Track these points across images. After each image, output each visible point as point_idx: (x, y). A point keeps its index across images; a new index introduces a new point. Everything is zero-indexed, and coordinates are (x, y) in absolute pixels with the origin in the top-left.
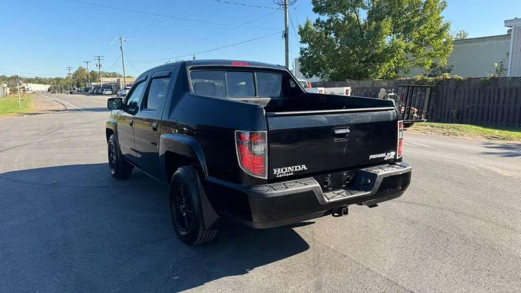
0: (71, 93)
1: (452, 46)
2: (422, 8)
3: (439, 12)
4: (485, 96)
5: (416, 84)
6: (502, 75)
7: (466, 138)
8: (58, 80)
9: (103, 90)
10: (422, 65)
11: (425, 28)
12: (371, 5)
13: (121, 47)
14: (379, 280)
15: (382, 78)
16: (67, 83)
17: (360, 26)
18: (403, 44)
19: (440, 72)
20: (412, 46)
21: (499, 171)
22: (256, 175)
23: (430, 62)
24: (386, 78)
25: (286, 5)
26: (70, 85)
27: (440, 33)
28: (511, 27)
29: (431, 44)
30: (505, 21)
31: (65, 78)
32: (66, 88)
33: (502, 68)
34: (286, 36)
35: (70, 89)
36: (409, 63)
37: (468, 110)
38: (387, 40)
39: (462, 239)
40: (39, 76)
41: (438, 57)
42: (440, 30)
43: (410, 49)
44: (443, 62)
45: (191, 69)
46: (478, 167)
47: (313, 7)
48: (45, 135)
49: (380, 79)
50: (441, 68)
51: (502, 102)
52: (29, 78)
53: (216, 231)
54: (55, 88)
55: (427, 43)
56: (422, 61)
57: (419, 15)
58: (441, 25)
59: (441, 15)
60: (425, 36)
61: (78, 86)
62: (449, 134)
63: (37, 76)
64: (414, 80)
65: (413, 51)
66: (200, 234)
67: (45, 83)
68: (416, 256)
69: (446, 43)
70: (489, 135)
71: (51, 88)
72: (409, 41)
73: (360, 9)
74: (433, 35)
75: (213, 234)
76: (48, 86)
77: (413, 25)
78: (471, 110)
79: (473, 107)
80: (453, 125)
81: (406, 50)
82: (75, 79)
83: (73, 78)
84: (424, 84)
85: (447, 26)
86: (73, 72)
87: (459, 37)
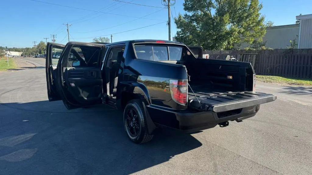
0: (36, 57)
1: (265, 31)
2: (248, 8)
3: (258, 11)
4: (286, 60)
5: (246, 52)
6: (295, 48)
7: (277, 84)
8: (28, 49)
9: (56, 56)
10: (248, 41)
11: (250, 20)
12: (218, 6)
13: (68, 30)
14: (247, 161)
15: (225, 49)
16: (33, 51)
17: (212, 18)
18: (237, 29)
19: (259, 45)
20: (243, 30)
21: (300, 103)
22: (182, 104)
23: (253, 40)
24: (227, 49)
25: (169, 6)
26: (35, 52)
27: (259, 23)
28: (300, 20)
29: (253, 29)
30: (296, 16)
31: (31, 48)
32: (32, 54)
33: (295, 44)
34: (169, 24)
35: (35, 55)
36: (241, 40)
37: (276, 68)
38: (228, 27)
39: (288, 140)
40: (16, 47)
41: (257, 37)
42: (259, 21)
43: (242, 32)
44: (260, 40)
45: (135, 45)
46: (288, 100)
47: (184, 7)
48: (29, 82)
49: (224, 49)
50: (259, 43)
51: (296, 63)
52: (9, 48)
53: (153, 136)
54: (26, 54)
55: (251, 29)
56: (248, 39)
57: (246, 12)
58: (259, 19)
59: (259, 12)
60: (250, 24)
61: (40, 53)
62: (267, 82)
63: (15, 47)
64: (245, 50)
65: (243, 33)
66: (145, 137)
67: (19, 51)
68: (264, 149)
69: (262, 29)
70: (290, 82)
71: (23, 54)
72: (241, 27)
73: (212, 8)
74: (255, 24)
75: (151, 137)
76: (22, 53)
77: (243, 18)
78: (278, 68)
79: (279, 66)
80: (268, 76)
81: (239, 32)
82: (38, 49)
83: (37, 48)
84: (251, 53)
85: (262, 19)
86: (37, 44)
87: (268, 25)
